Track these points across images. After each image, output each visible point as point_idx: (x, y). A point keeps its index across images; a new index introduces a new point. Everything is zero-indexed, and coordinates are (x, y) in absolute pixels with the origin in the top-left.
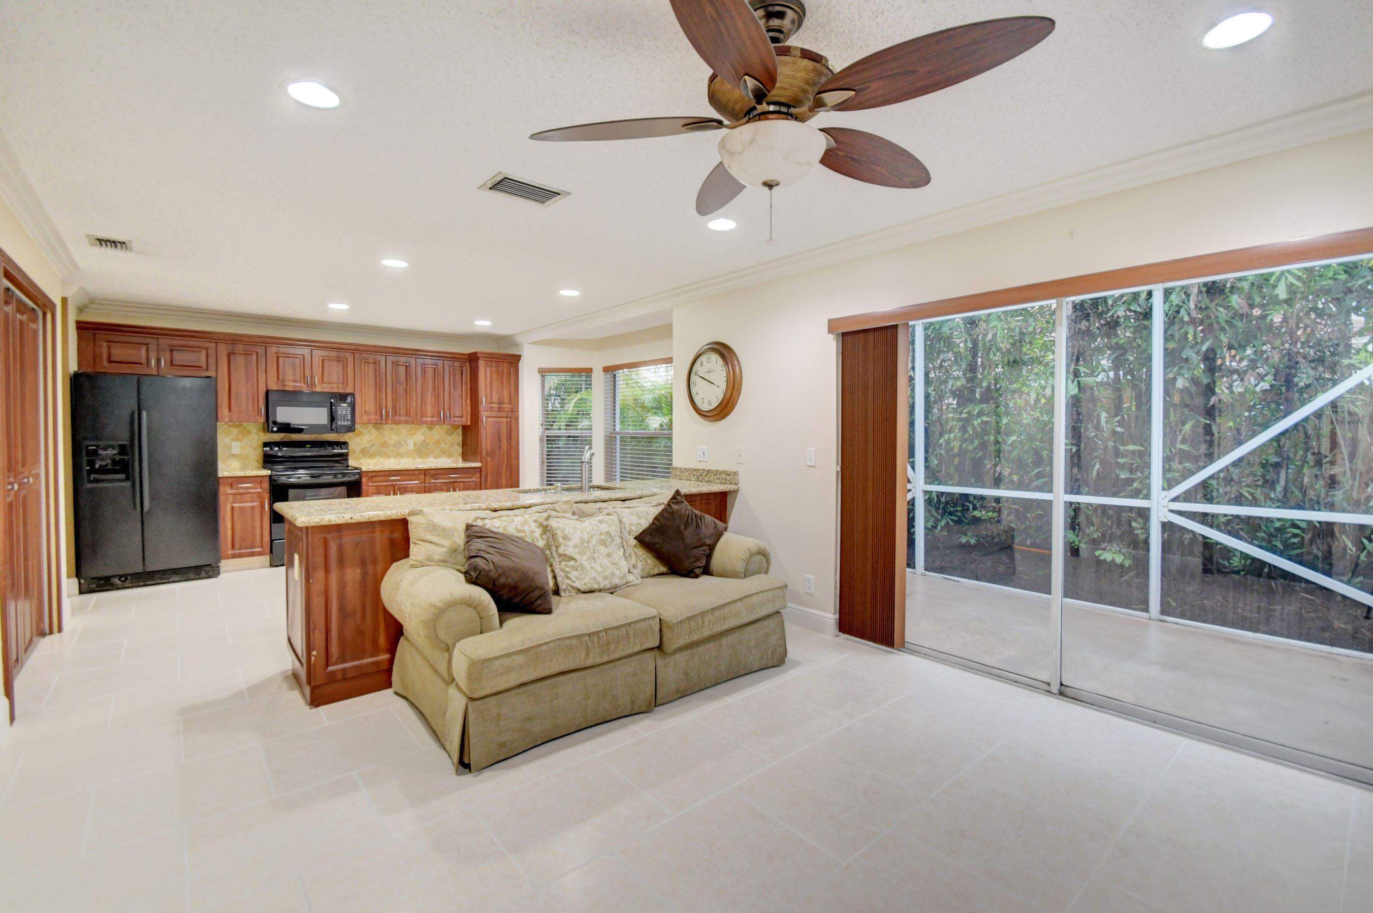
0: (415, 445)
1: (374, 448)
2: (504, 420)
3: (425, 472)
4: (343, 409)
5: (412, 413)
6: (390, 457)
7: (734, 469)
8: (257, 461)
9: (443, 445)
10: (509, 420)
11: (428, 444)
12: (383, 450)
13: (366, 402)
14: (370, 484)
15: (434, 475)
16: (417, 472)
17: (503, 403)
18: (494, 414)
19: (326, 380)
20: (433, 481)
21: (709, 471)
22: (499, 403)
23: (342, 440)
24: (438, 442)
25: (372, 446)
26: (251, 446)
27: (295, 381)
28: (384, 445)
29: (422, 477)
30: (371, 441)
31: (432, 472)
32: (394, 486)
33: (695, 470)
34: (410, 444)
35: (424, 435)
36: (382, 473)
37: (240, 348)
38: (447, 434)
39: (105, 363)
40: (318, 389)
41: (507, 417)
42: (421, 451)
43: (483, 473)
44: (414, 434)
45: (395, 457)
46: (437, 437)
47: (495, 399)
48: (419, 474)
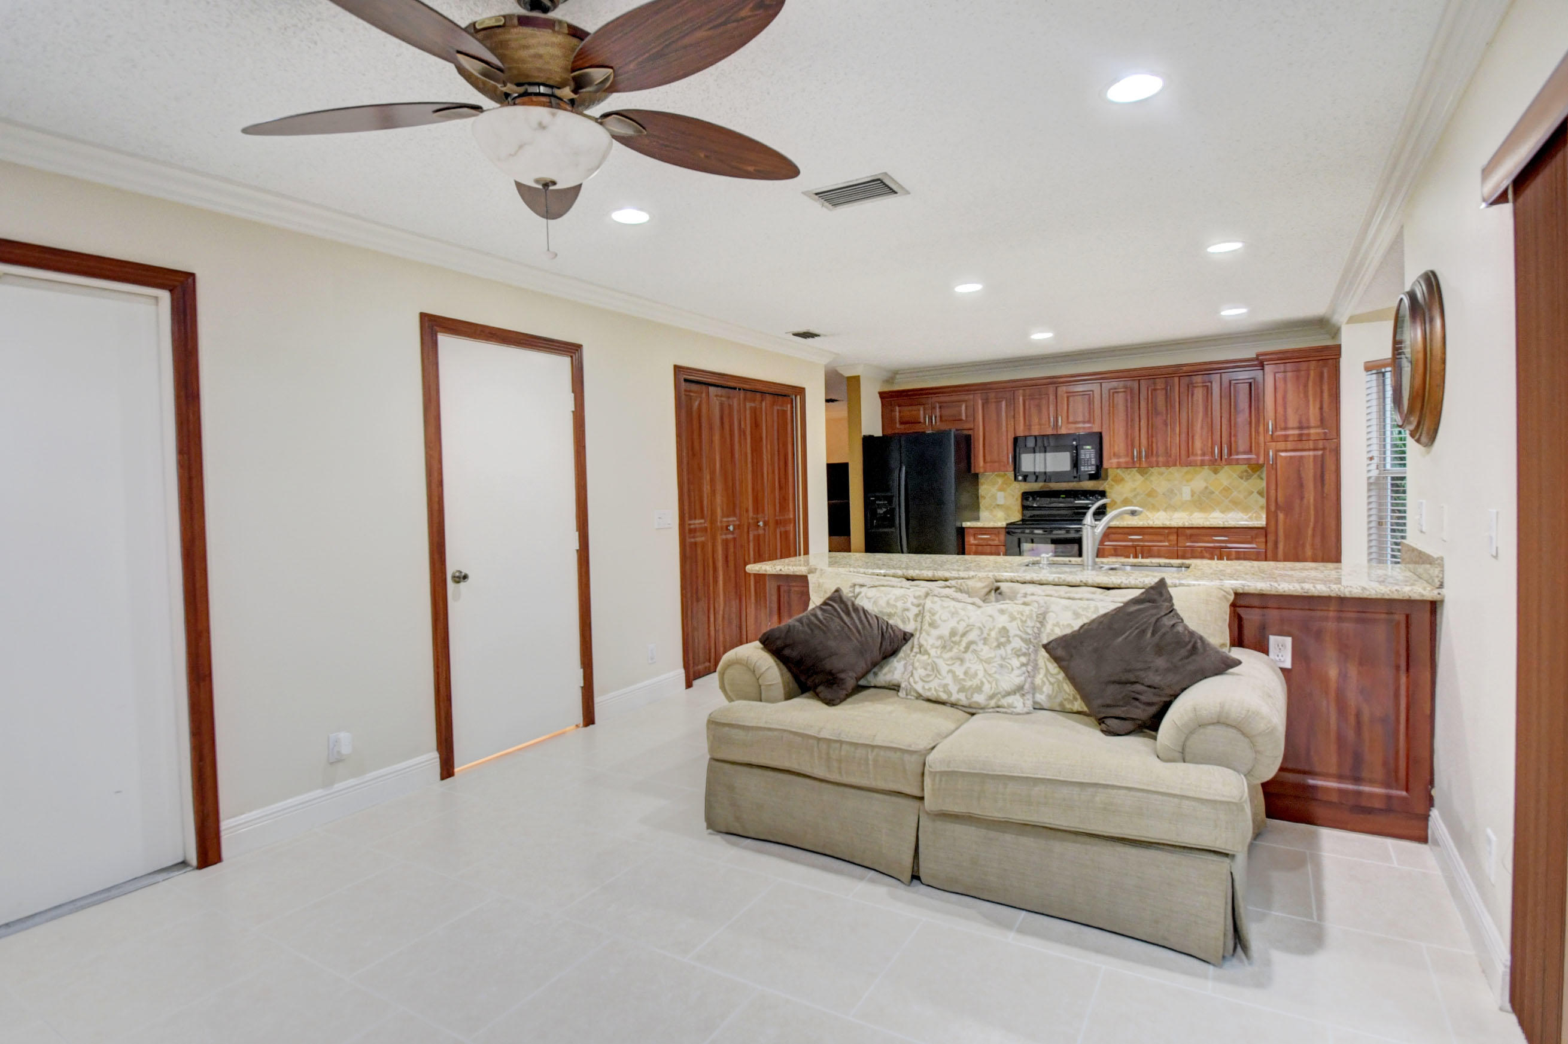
0: (1193, 494)
1: (1139, 498)
2: (1311, 453)
3: (1179, 531)
4: (1088, 453)
5: (1175, 451)
6: (1158, 510)
8: (1018, 512)
9: (1235, 493)
10: (1320, 453)
11: (1213, 493)
12: (1150, 500)
13: (1114, 443)
14: (1106, 543)
15: (1191, 536)
16: (1166, 531)
17: (1308, 428)
18: (1290, 445)
19: (1071, 419)
20: (1188, 544)
22: (1301, 428)
23: (1101, 489)
24: (1226, 489)
25: (1135, 496)
26: (1013, 496)
27: (1040, 425)
28: (1151, 494)
29: (1173, 537)
30: (1135, 489)
31: (1188, 532)
32: (1135, 547)
34: (1186, 493)
35: (1205, 480)
36: (1120, 531)
37: (992, 395)
38: (1241, 478)
39: (898, 425)
40: (1063, 431)
41: (1315, 449)
42: (1201, 502)
43: (1271, 538)
44: (1191, 480)
45: (1165, 510)
46: (1225, 483)
47: (1292, 422)
48: (1168, 534)
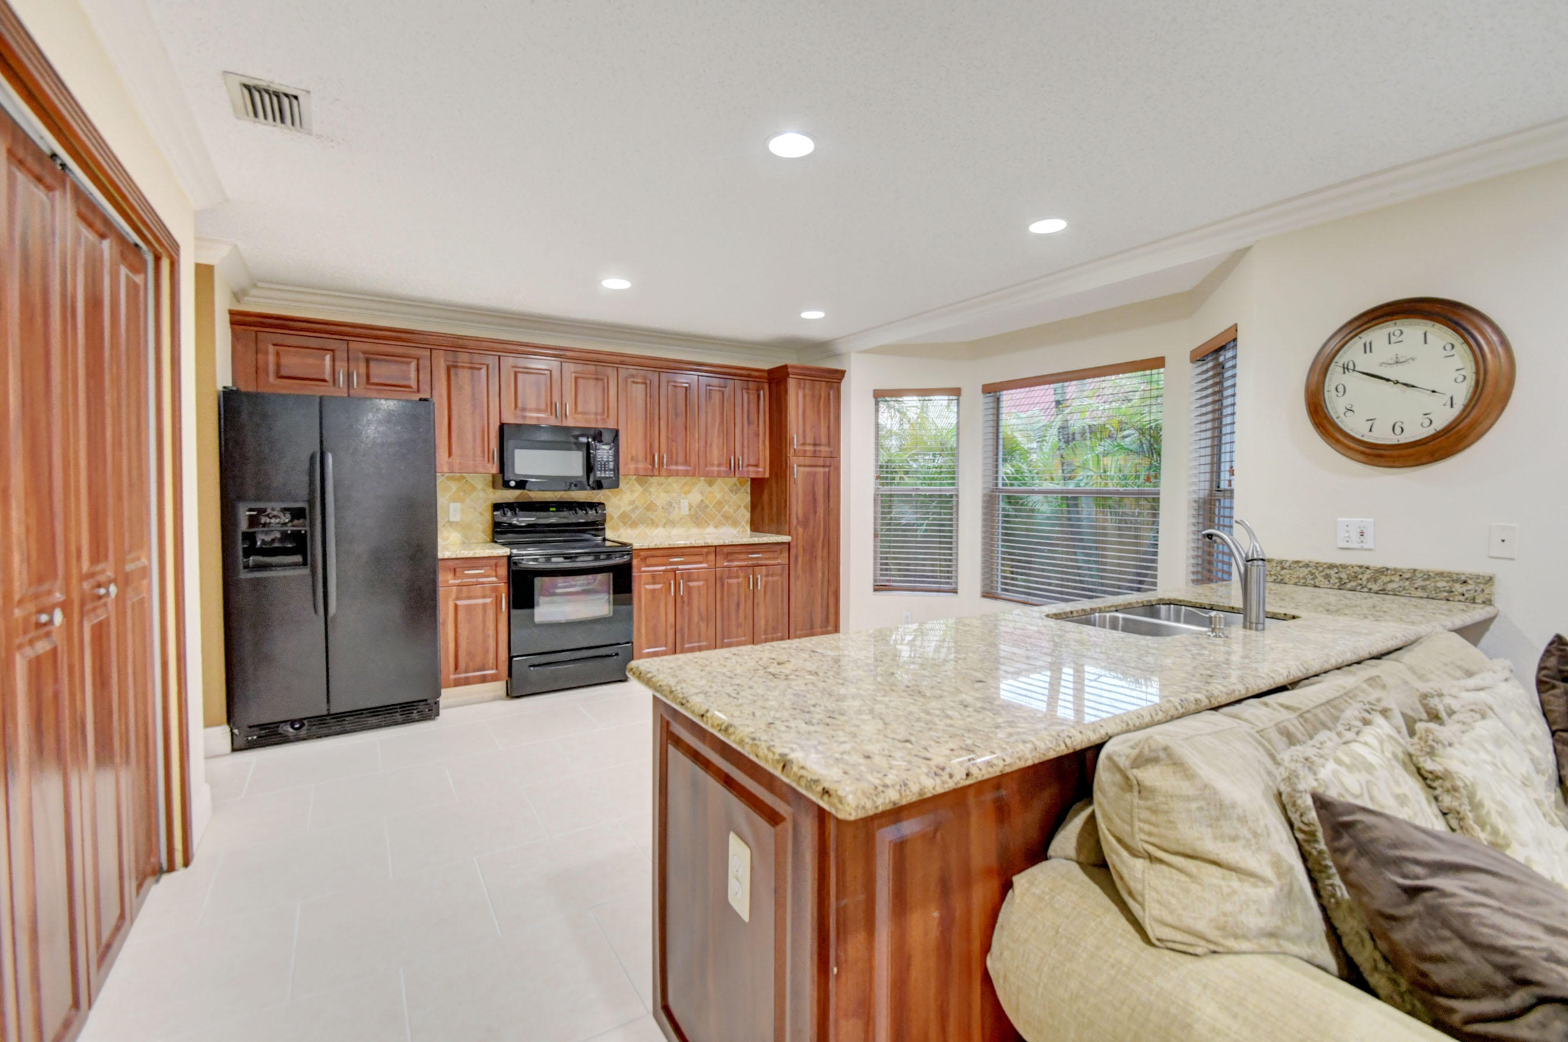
0: (691, 507)
1: (637, 512)
2: (821, 470)
3: (716, 549)
4: (603, 452)
5: (694, 459)
6: (658, 526)
7: (1483, 568)
8: (484, 532)
9: (726, 507)
10: (827, 470)
11: (707, 506)
12: (646, 517)
13: (632, 444)
14: (643, 569)
15: (728, 554)
16: (705, 550)
17: (820, 445)
18: (808, 461)
19: (580, 409)
20: (726, 564)
21: (1383, 571)
22: (815, 445)
23: (596, 500)
24: (719, 504)
25: (633, 510)
26: (475, 509)
27: (538, 411)
28: (650, 507)
29: (712, 557)
30: (634, 501)
31: (725, 550)
32: (674, 571)
33: (1331, 566)
34: (684, 508)
35: (702, 493)
36: (660, 552)
37: (463, 358)
38: (731, 491)
39: (272, 379)
40: (570, 423)
41: (824, 466)
42: (699, 517)
43: (793, 552)
44: (689, 492)
45: (664, 526)
46: (719, 496)
47: (809, 440)
48: (707, 554)
